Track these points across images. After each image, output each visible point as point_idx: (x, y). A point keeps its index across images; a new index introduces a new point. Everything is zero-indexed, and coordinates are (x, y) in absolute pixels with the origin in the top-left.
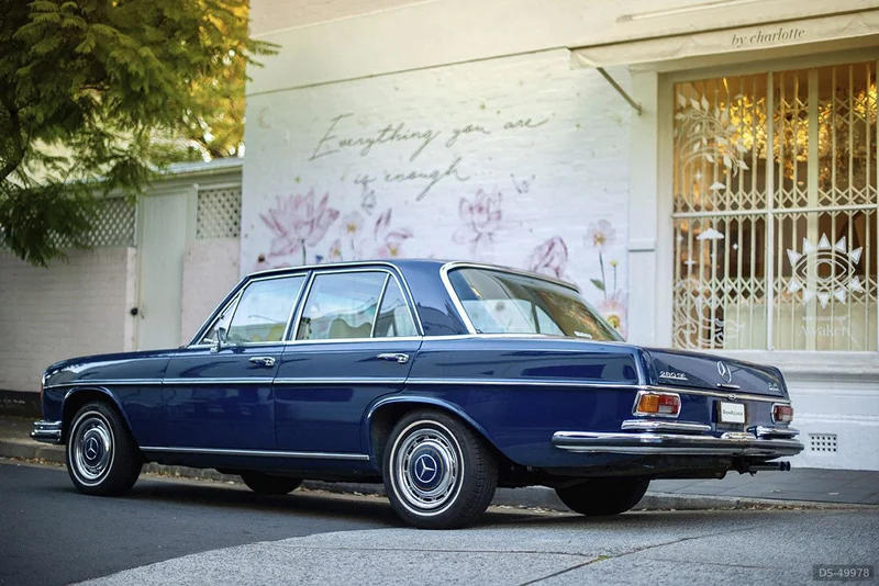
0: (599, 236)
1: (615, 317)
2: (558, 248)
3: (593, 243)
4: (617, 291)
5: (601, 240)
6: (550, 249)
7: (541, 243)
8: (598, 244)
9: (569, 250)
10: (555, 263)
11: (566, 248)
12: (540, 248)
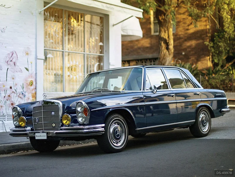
0: (27, 53)
1: (32, 81)
2: (14, 55)
3: (25, 55)
4: (32, 72)
5: (27, 54)
6: (12, 55)
7: (9, 52)
8: (27, 55)
9: (18, 56)
10: (14, 60)
11: (17, 55)
12: (9, 54)
